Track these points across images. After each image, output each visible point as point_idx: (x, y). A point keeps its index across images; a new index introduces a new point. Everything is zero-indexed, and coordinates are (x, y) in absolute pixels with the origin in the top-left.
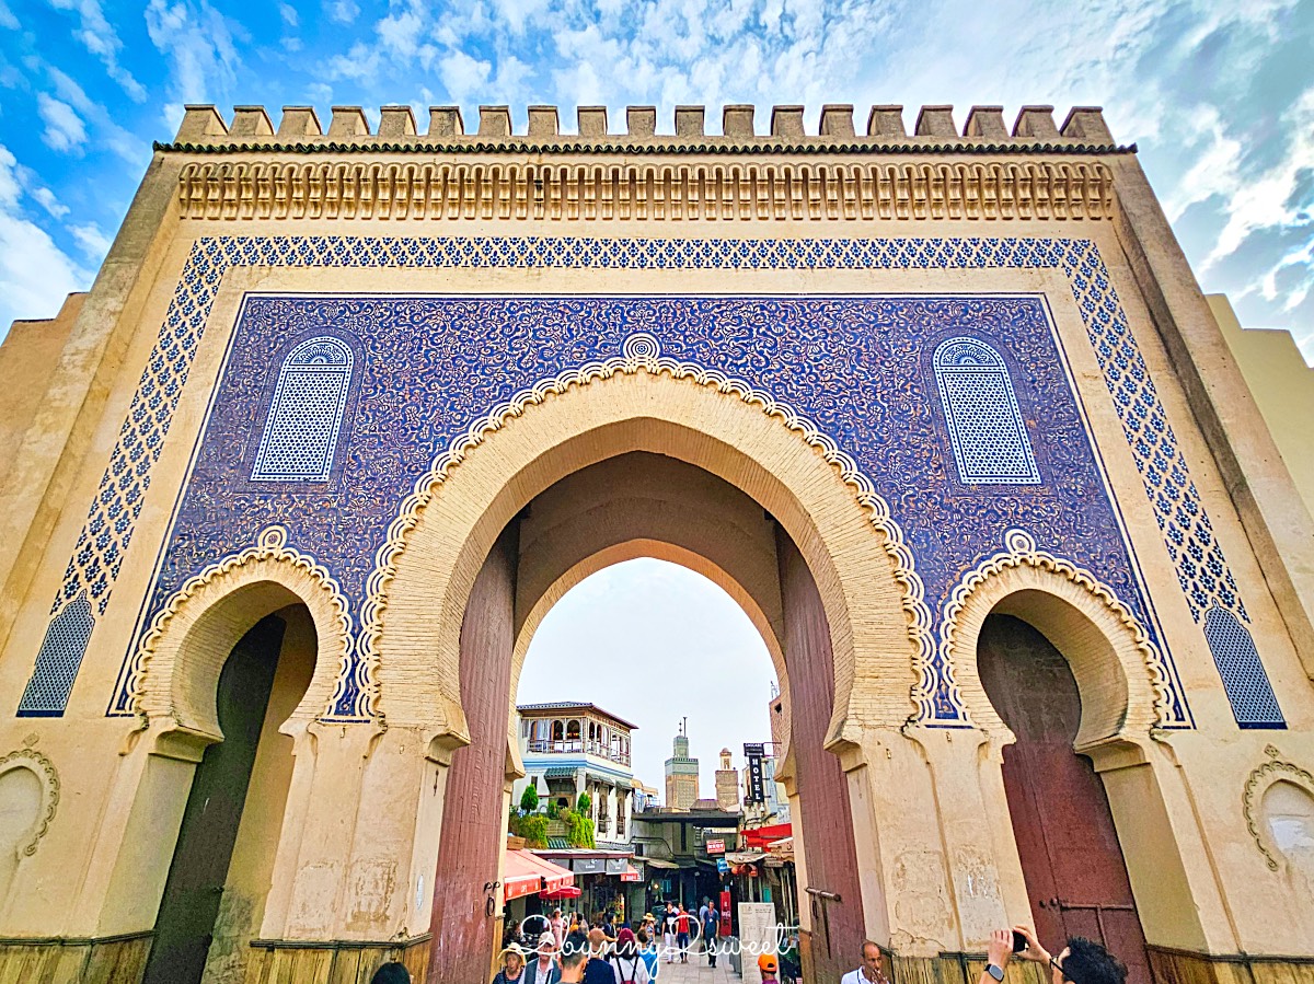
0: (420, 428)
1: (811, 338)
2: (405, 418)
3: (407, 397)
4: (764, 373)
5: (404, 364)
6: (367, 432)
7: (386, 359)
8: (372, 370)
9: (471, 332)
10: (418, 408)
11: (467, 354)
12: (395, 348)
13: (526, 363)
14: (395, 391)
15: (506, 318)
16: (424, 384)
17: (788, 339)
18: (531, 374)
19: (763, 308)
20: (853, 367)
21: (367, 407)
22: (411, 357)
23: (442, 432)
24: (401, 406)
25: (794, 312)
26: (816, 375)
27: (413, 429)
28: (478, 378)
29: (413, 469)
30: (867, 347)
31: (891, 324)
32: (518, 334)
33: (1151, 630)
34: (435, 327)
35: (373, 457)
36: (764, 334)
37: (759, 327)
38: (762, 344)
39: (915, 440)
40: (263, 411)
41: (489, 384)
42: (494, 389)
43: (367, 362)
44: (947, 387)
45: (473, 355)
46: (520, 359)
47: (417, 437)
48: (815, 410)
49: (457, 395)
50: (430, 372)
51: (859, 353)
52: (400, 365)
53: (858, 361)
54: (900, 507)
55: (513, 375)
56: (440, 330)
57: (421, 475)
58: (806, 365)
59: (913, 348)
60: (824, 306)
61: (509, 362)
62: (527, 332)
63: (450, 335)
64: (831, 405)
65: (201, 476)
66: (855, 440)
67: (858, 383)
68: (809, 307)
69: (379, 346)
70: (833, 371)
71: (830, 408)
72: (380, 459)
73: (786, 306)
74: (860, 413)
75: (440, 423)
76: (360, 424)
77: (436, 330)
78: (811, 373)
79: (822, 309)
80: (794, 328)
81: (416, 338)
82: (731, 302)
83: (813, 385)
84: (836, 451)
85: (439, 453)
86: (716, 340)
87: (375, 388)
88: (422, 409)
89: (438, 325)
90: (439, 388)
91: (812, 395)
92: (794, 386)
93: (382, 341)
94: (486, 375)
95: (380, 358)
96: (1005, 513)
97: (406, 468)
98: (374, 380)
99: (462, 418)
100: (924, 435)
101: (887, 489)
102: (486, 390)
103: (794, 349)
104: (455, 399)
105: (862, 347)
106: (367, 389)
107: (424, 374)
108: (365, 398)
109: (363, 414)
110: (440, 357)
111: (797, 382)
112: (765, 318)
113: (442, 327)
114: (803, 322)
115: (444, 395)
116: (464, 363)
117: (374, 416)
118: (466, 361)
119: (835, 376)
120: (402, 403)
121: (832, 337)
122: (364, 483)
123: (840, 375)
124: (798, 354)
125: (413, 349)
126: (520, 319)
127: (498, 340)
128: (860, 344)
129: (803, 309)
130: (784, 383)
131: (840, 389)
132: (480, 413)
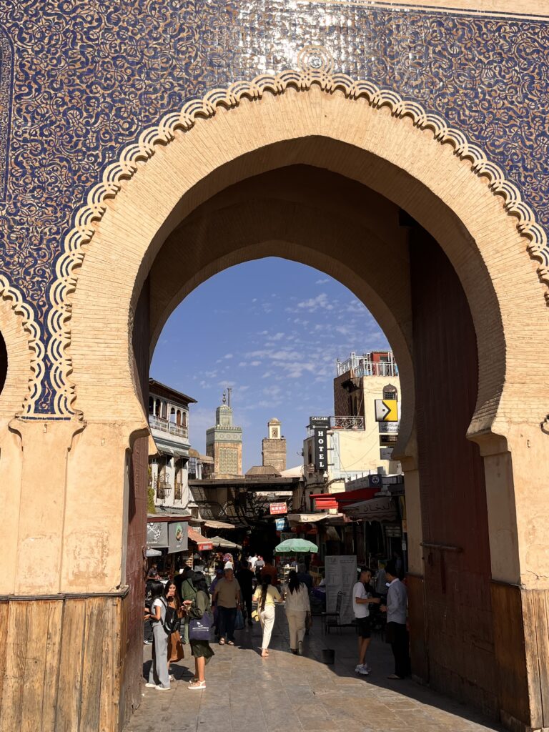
0: (85, 136)
1: (486, 62)
2: (68, 123)
3: (67, 99)
4: (438, 96)
5: (59, 61)
6: (27, 135)
7: (37, 53)
8: (22, 66)
9: (131, 28)
10: (81, 114)
11: (128, 55)
12: (46, 40)
13: (194, 70)
14: (52, 92)
15: (168, 14)
16: (84, 86)
17: (464, 61)
18: (200, 82)
19: (440, 24)
20: (525, 96)
21: (23, 107)
22: (66, 53)
23: (110, 140)
24: (62, 109)
25: (470, 31)
26: (489, 102)
27: (78, 136)
28: (143, 83)
29: (83, 178)
32: (183, 35)
34: (89, 19)
35: (37, 164)
36: (440, 54)
37: (436, 46)
38: (437, 65)
41: (156, 91)
42: (162, 98)
43: (16, 56)
45: (136, 56)
46: (188, 64)
47: (84, 145)
48: (486, 138)
50: (90, 71)
51: (533, 78)
52: (55, 62)
53: (530, 89)
55: (181, 82)
56: (95, 24)
57: (91, 187)
58: (480, 90)
60: (501, 27)
61: (175, 67)
62: (194, 35)
63: (108, 30)
64: (501, 133)
66: (521, 170)
67: (527, 113)
68: (486, 27)
69: (27, 37)
70: (506, 98)
71: (500, 137)
72: (45, 166)
73: (463, 24)
74: (528, 143)
75: (107, 132)
76: (19, 127)
77: (90, 22)
78: (484, 99)
79: (499, 29)
80: (469, 49)
81: (68, 30)
83: (485, 112)
84: (503, 180)
85: (110, 163)
87: (30, 88)
88: (85, 114)
89: (92, 17)
90: (102, 91)
91: (484, 122)
92: (467, 112)
93: (30, 31)
94: (151, 79)
95: (30, 52)
97: (76, 178)
98: (27, 78)
99: (130, 127)
102: (153, 97)
103: (469, 73)
104: (119, 105)
105: (535, 74)
106: (20, 87)
107: (82, 74)
108: (19, 97)
109: (20, 116)
110: (99, 56)
111: (470, 108)
112: (441, 36)
113: (97, 20)
114: (478, 42)
115: (108, 100)
116: (126, 65)
117: (33, 118)
118: (128, 62)
119: (507, 105)
120: (62, 106)
121: (507, 62)
122: (31, 191)
123: (512, 103)
124: (472, 78)
125: (65, 45)
126: (184, 18)
127: (160, 41)
128: (533, 71)
129: (480, 29)
130: (458, 108)
131: (511, 118)
132: (149, 122)
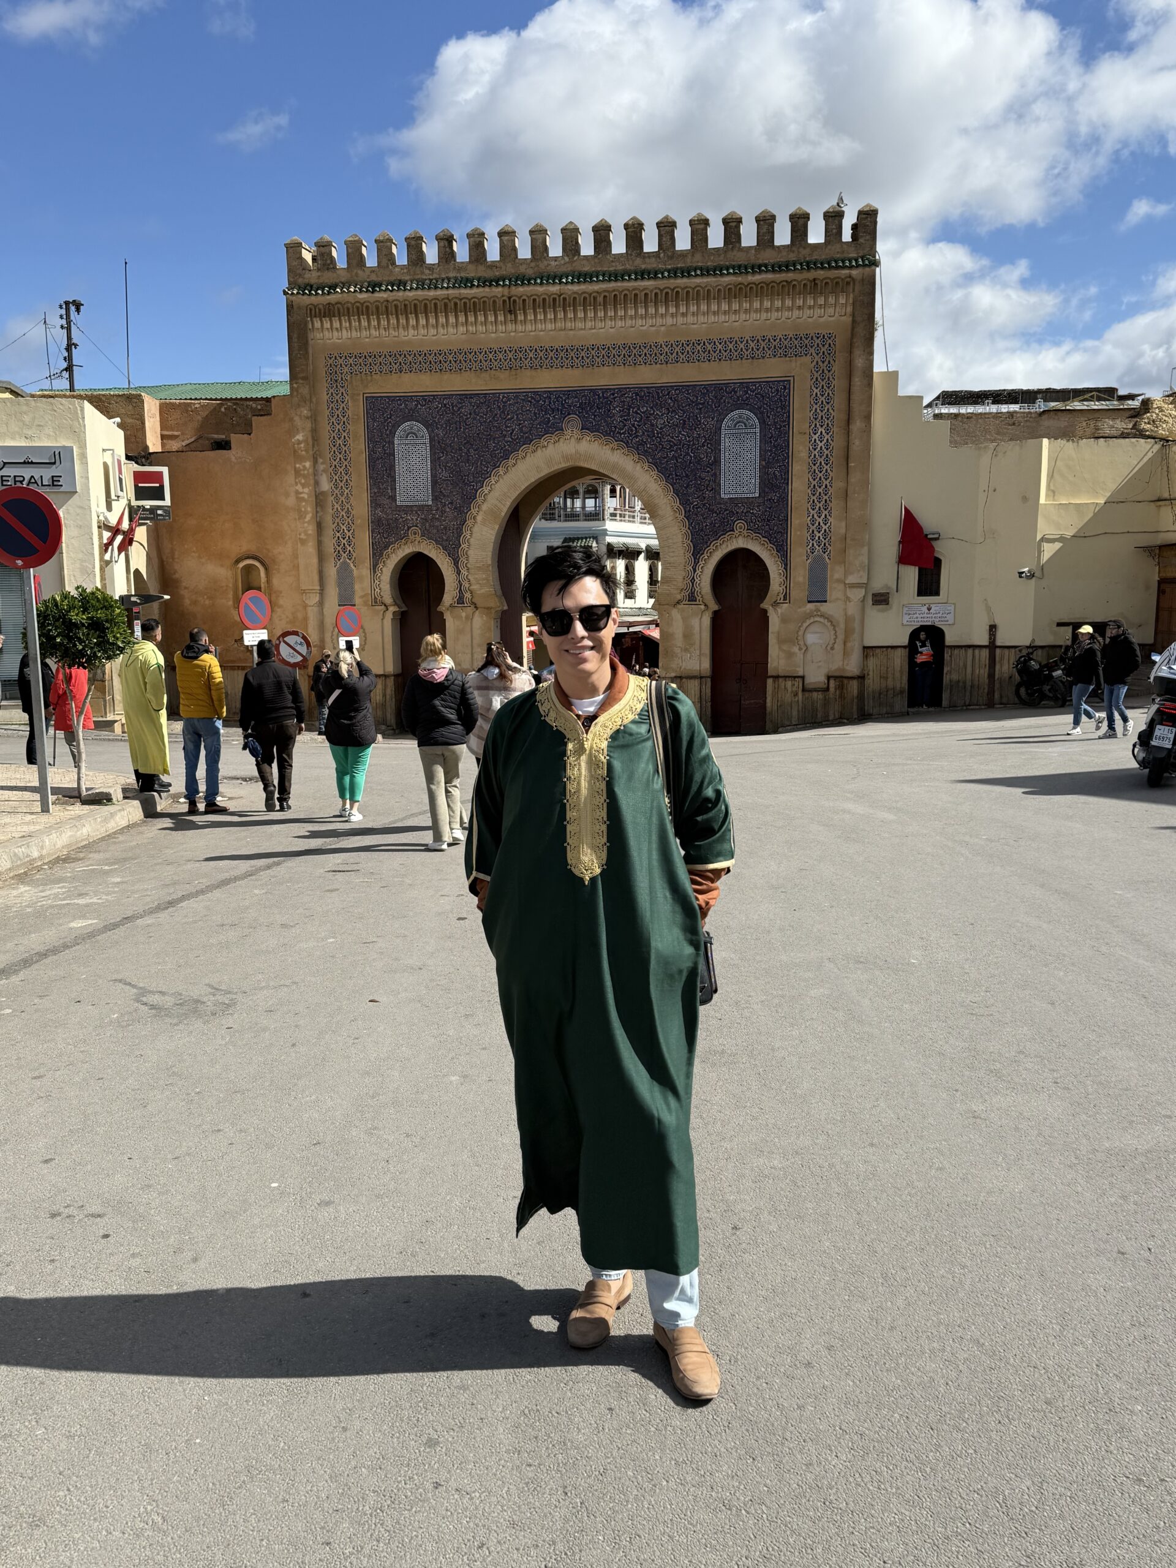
0: (468, 475)
1: (660, 414)
2: (460, 469)
3: (459, 457)
4: (634, 438)
5: (454, 438)
6: (444, 478)
7: (445, 435)
8: (439, 442)
9: (485, 416)
11: (484, 431)
12: (448, 428)
13: (515, 436)
14: (452, 455)
15: (501, 406)
16: (466, 450)
17: (648, 415)
18: (517, 442)
19: (637, 394)
20: (680, 432)
21: (441, 463)
22: (457, 433)
23: (479, 477)
24: (457, 463)
25: (653, 397)
26: (660, 438)
27: (465, 476)
28: (492, 445)
29: (469, 497)
30: (689, 419)
31: (704, 403)
32: (509, 417)
33: (786, 565)
34: (466, 413)
35: (449, 492)
36: (636, 413)
37: (633, 408)
38: (634, 419)
39: (703, 475)
40: (392, 467)
41: (498, 449)
42: (501, 453)
43: (436, 436)
44: (726, 442)
46: (511, 433)
47: (468, 480)
48: (656, 459)
49: (483, 456)
50: (468, 442)
51: (684, 421)
52: (452, 438)
53: (683, 428)
54: (689, 511)
55: (509, 443)
56: (468, 416)
57: (472, 501)
58: (656, 432)
59: (713, 419)
60: (670, 391)
61: (506, 435)
63: (475, 419)
64: (665, 456)
65: (375, 503)
66: (674, 476)
67: (680, 443)
68: (662, 393)
69: (440, 427)
70: (669, 435)
71: (665, 458)
72: (452, 492)
73: (649, 393)
75: (477, 473)
76: (440, 474)
78: (657, 437)
79: (668, 394)
80: (652, 408)
81: (457, 421)
82: (622, 391)
83: (658, 444)
85: (479, 488)
86: (611, 418)
87: (443, 453)
88: (467, 465)
90: (474, 452)
91: (656, 450)
93: (441, 424)
94: (496, 443)
95: (441, 434)
96: (737, 513)
97: (465, 497)
98: (441, 449)
99: (487, 469)
100: (708, 472)
101: (685, 502)
102: (496, 452)
103: (651, 422)
104: (482, 458)
106: (439, 453)
107: (465, 444)
108: (439, 458)
109: (440, 468)
110: (471, 433)
111: (650, 443)
112: (637, 401)
113: (470, 414)
114: (657, 404)
115: (477, 456)
116: (484, 437)
117: (445, 468)
118: (484, 435)
119: (670, 439)
120: (457, 461)
121: (672, 413)
122: (448, 505)
123: (672, 437)
124: (652, 425)
125: (456, 429)
126: (509, 406)
127: (499, 422)
129: (658, 393)
130: (643, 443)
131: (671, 446)
132: (495, 466)
